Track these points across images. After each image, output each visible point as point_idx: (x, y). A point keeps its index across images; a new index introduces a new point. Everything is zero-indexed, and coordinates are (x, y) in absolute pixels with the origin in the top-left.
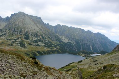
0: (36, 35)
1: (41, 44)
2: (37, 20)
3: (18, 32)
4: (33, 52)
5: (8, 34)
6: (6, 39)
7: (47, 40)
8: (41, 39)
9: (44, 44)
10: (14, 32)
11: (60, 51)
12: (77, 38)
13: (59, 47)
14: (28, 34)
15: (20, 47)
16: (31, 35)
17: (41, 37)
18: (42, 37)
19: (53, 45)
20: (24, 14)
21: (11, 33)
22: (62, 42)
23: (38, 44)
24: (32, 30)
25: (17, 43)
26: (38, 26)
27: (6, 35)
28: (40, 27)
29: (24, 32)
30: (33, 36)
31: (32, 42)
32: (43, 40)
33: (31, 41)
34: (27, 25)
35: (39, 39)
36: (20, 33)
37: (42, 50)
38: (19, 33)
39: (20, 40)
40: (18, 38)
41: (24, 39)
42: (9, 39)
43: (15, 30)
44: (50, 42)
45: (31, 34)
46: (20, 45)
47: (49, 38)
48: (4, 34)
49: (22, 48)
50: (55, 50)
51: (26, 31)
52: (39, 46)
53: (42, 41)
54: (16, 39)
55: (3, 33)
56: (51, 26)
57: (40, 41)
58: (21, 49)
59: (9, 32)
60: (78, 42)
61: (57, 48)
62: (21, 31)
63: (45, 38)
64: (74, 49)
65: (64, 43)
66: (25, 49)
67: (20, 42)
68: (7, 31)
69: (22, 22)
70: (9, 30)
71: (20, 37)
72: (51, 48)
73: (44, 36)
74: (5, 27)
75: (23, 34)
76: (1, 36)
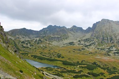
3: (108, 40)
5: (97, 43)
6: (96, 49)
10: (103, 40)
20: (108, 20)
21: (100, 42)
25: (113, 52)
27: (95, 44)
29: (116, 39)
34: (117, 31)
36: (111, 41)
38: (109, 41)
39: (114, 49)
40: (112, 47)
42: (100, 48)
43: (103, 38)
48: (93, 43)
51: (118, 38)
54: (110, 48)
55: (91, 43)
59: (97, 40)
62: (111, 39)
68: (95, 40)
69: (109, 29)
70: (97, 38)
71: (114, 46)
74: (92, 35)
75: (115, 42)
76: (90, 45)
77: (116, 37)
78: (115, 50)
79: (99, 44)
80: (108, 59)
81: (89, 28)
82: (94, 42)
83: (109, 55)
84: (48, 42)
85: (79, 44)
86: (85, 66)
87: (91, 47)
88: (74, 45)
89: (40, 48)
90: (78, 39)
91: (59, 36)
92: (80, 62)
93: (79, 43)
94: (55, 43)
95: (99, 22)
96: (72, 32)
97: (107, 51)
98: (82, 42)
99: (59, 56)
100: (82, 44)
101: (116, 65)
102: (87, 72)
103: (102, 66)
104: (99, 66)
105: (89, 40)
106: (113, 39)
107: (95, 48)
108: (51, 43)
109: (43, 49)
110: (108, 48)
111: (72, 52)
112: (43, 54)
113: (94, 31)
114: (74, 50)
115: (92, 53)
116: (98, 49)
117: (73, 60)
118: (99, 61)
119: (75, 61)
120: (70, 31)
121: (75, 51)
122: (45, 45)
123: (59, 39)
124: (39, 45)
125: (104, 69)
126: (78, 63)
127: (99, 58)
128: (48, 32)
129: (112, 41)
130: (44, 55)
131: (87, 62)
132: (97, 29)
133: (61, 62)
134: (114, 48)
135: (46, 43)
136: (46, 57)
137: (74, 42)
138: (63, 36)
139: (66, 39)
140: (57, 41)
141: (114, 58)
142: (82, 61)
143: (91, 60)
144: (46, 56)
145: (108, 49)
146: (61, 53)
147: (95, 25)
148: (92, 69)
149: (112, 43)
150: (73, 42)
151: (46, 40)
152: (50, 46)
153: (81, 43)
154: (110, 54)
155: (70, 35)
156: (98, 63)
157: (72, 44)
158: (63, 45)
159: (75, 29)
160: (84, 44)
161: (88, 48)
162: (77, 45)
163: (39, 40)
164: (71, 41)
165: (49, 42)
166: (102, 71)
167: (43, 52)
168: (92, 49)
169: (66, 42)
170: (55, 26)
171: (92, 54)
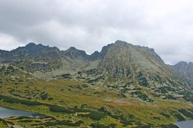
0: (158, 79)
1: (176, 95)
2: (149, 53)
3: (123, 73)
4: (173, 112)
5: (107, 78)
6: (105, 86)
7: (180, 88)
8: (169, 85)
9: (182, 96)
10: (116, 73)
14: (143, 76)
15: (142, 101)
16: (150, 78)
17: (168, 82)
21: (112, 75)
23: (170, 96)
24: (148, 69)
25: (130, 92)
26: (154, 64)
27: (104, 79)
28: (159, 65)
29: (136, 73)
30: (153, 80)
31: (156, 91)
32: (174, 88)
33: (153, 89)
34: (137, 60)
35: (165, 85)
36: (127, 75)
38: (125, 75)
39: (132, 87)
40: (129, 84)
41: (139, 86)
42: (111, 85)
43: (117, 69)
45: (148, 76)
46: (140, 97)
47: (181, 84)
48: (101, 77)
49: (145, 101)
51: (138, 71)
52: (175, 99)
53: (174, 90)
54: (126, 86)
55: (97, 76)
57: (169, 89)
58: (145, 103)
59: (107, 73)
62: (129, 72)
66: (153, 104)
67: (135, 91)
68: (104, 72)
69: (126, 57)
70: (108, 70)
71: (132, 83)
74: (100, 65)
75: (134, 76)
76: (96, 80)
77: (135, 69)
78: (134, 89)
79: (110, 79)
80: (123, 102)
81: (96, 52)
82: (102, 75)
83: (124, 96)
84: (26, 72)
85: (79, 78)
86: (88, 113)
87: (98, 83)
88: (70, 78)
89: (11, 82)
90: (78, 70)
91: (45, 63)
92: (79, 108)
93: (78, 75)
94: (37, 75)
95: (112, 44)
96: (68, 58)
97: (122, 90)
98: (84, 75)
99: (44, 98)
100: (84, 78)
101: (134, 112)
102: (90, 123)
103: (113, 114)
104: (109, 114)
105: (94, 72)
106: (131, 72)
107: (103, 85)
108: (30, 73)
109: (16, 84)
110: (123, 85)
111: (66, 90)
112: (15, 93)
113: (103, 58)
114: (69, 87)
115: (98, 93)
116: (109, 86)
117: (68, 104)
118: (109, 106)
119: (72, 105)
120: (65, 56)
121: (71, 89)
122: (19, 78)
123: (45, 68)
124: (7, 77)
125: (116, 118)
126: (76, 109)
127: (109, 100)
128: (27, 54)
129: (129, 75)
130: (16, 95)
131: (90, 107)
132: (108, 55)
133: (47, 107)
134: (131, 85)
135: (22, 73)
136: (21, 99)
137: (71, 74)
138: (53, 63)
139: (58, 68)
140: (43, 70)
141: (131, 101)
142: (83, 105)
143: (97, 103)
144: (20, 96)
145: (124, 87)
146: (47, 91)
147: (105, 49)
148: (98, 119)
149: (130, 78)
150: (69, 74)
151: (22, 68)
152: (30, 78)
153: (82, 77)
154: (126, 95)
155: (64, 61)
156: (108, 109)
157: (67, 78)
158: (52, 79)
159: (73, 53)
160: (86, 78)
161: (93, 85)
162: (75, 79)
163: (8, 68)
164: (66, 72)
165: (28, 71)
166: (114, 121)
167: (15, 89)
168: (99, 86)
169: (57, 74)
170: (40, 45)
171: (98, 95)
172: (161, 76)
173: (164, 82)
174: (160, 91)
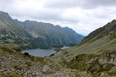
0: (4, 32)
1: (11, 41)
2: (4, 16)
7: (16, 36)
8: (9, 35)
9: (14, 41)
11: (31, 46)
12: (47, 33)
13: (30, 43)
17: (9, 33)
18: (11, 33)
19: (23, 41)
22: (32, 37)
23: (7, 41)
26: (5, 23)
28: (8, 23)
32: (12, 37)
35: (7, 35)
37: (12, 47)
44: (20, 39)
47: (18, 34)
50: (26, 46)
52: (9, 43)
53: (11, 38)
56: (20, 22)
57: (9, 38)
60: (48, 37)
61: (27, 44)
63: (15, 35)
64: (45, 44)
65: (34, 38)
72: (21, 44)
73: (12, 32)
172: (6, 30)
173: (7, 34)
174: (3, 39)
